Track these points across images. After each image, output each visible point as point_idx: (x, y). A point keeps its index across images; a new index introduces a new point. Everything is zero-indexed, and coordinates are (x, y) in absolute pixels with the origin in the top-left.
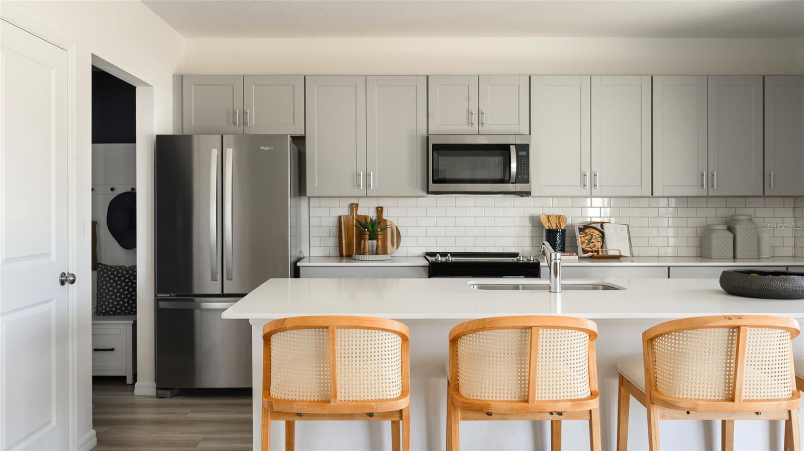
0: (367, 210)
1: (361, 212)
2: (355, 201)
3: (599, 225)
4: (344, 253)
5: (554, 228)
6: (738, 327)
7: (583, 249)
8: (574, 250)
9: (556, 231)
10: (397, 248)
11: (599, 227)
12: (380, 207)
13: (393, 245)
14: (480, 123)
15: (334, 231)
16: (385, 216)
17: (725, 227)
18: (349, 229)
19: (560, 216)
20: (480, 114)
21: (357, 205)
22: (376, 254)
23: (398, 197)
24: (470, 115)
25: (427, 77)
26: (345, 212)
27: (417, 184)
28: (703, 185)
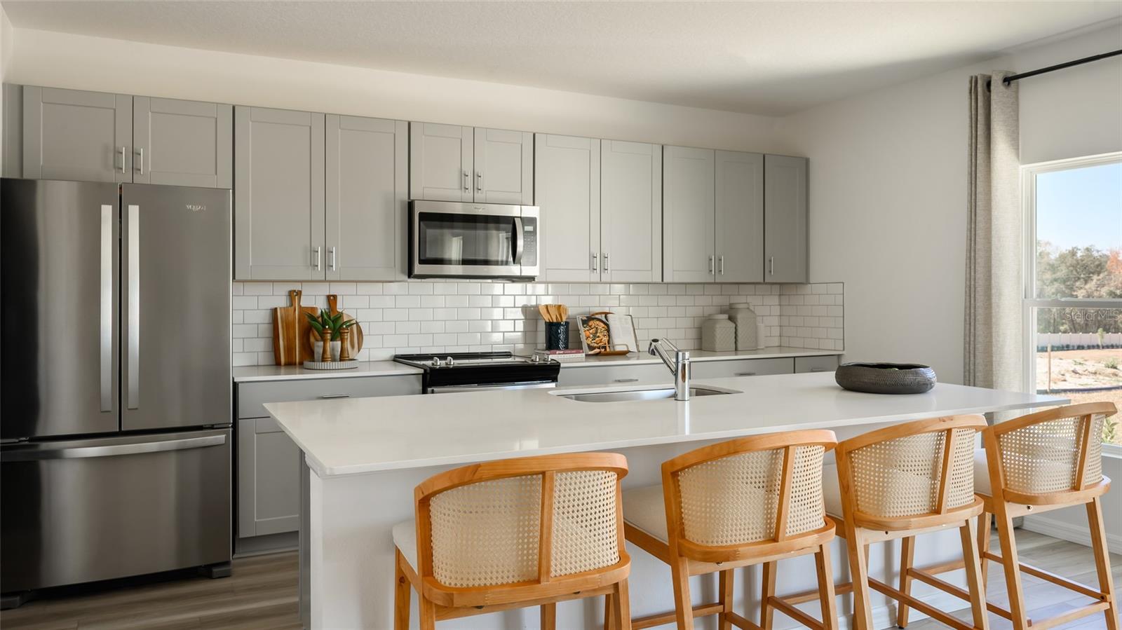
0: (314, 300)
1: (306, 302)
2: (297, 287)
3: (604, 315)
4: (283, 360)
5: (555, 321)
7: (588, 345)
8: (578, 347)
9: (558, 325)
10: (359, 351)
11: (604, 319)
12: (332, 296)
13: (353, 346)
14: (476, 189)
15: (265, 329)
16: (339, 307)
17: (726, 316)
18: (289, 326)
19: (560, 306)
20: (476, 177)
21: (299, 293)
22: (341, 360)
23: (357, 282)
24: (463, 176)
25: (409, 124)
26: (281, 302)
27: (395, 266)
28: (711, 271)
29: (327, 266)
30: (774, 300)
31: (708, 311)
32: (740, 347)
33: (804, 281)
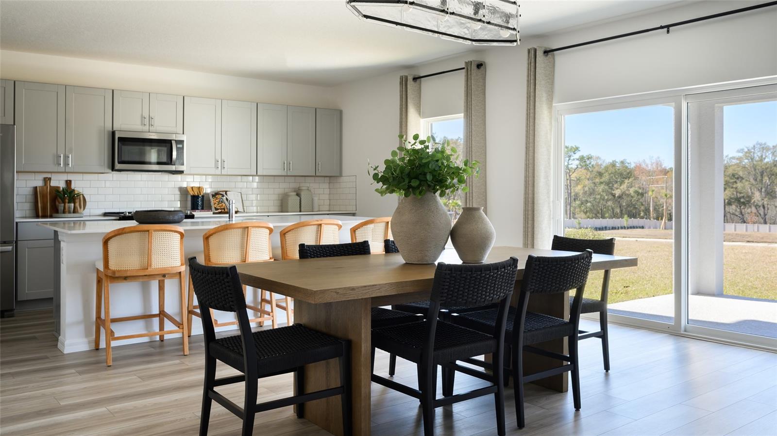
0: (58, 182)
1: (54, 183)
2: (49, 176)
3: (224, 192)
4: (40, 214)
5: (196, 194)
6: (321, 225)
7: (215, 208)
8: (209, 208)
9: (198, 197)
10: (84, 210)
12: (69, 180)
13: (80, 208)
14: (150, 125)
15: (30, 198)
16: (73, 187)
17: (295, 193)
18: (44, 196)
19: (200, 187)
20: (150, 119)
21: (50, 179)
22: (73, 213)
23: (83, 173)
24: (143, 118)
25: (113, 91)
26: (39, 183)
27: (104, 164)
28: (284, 169)
29: (66, 164)
30: (326, 186)
31: (287, 191)
32: (302, 210)
33: (338, 175)
